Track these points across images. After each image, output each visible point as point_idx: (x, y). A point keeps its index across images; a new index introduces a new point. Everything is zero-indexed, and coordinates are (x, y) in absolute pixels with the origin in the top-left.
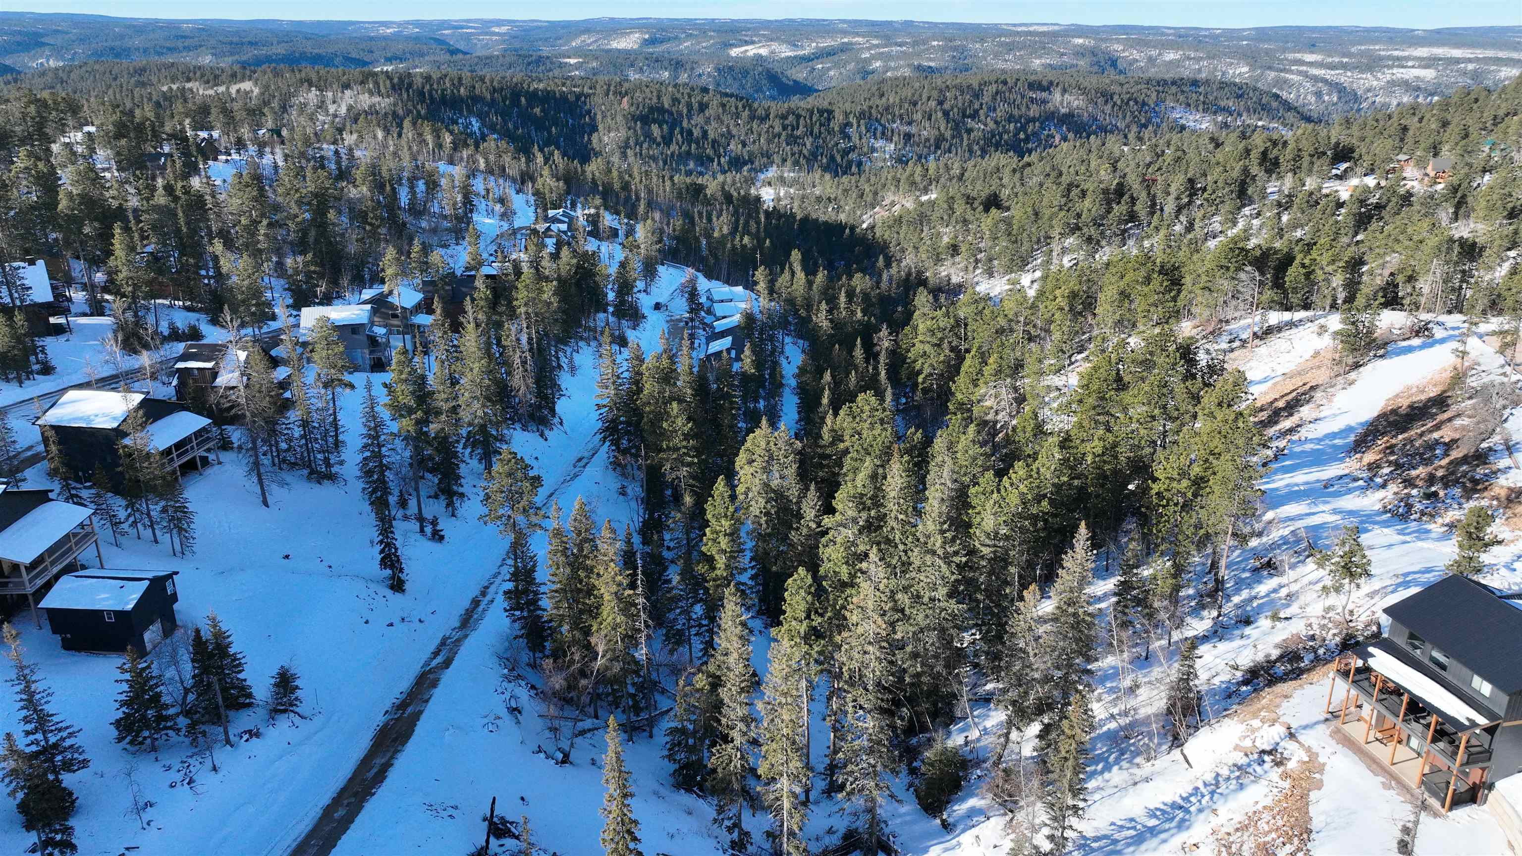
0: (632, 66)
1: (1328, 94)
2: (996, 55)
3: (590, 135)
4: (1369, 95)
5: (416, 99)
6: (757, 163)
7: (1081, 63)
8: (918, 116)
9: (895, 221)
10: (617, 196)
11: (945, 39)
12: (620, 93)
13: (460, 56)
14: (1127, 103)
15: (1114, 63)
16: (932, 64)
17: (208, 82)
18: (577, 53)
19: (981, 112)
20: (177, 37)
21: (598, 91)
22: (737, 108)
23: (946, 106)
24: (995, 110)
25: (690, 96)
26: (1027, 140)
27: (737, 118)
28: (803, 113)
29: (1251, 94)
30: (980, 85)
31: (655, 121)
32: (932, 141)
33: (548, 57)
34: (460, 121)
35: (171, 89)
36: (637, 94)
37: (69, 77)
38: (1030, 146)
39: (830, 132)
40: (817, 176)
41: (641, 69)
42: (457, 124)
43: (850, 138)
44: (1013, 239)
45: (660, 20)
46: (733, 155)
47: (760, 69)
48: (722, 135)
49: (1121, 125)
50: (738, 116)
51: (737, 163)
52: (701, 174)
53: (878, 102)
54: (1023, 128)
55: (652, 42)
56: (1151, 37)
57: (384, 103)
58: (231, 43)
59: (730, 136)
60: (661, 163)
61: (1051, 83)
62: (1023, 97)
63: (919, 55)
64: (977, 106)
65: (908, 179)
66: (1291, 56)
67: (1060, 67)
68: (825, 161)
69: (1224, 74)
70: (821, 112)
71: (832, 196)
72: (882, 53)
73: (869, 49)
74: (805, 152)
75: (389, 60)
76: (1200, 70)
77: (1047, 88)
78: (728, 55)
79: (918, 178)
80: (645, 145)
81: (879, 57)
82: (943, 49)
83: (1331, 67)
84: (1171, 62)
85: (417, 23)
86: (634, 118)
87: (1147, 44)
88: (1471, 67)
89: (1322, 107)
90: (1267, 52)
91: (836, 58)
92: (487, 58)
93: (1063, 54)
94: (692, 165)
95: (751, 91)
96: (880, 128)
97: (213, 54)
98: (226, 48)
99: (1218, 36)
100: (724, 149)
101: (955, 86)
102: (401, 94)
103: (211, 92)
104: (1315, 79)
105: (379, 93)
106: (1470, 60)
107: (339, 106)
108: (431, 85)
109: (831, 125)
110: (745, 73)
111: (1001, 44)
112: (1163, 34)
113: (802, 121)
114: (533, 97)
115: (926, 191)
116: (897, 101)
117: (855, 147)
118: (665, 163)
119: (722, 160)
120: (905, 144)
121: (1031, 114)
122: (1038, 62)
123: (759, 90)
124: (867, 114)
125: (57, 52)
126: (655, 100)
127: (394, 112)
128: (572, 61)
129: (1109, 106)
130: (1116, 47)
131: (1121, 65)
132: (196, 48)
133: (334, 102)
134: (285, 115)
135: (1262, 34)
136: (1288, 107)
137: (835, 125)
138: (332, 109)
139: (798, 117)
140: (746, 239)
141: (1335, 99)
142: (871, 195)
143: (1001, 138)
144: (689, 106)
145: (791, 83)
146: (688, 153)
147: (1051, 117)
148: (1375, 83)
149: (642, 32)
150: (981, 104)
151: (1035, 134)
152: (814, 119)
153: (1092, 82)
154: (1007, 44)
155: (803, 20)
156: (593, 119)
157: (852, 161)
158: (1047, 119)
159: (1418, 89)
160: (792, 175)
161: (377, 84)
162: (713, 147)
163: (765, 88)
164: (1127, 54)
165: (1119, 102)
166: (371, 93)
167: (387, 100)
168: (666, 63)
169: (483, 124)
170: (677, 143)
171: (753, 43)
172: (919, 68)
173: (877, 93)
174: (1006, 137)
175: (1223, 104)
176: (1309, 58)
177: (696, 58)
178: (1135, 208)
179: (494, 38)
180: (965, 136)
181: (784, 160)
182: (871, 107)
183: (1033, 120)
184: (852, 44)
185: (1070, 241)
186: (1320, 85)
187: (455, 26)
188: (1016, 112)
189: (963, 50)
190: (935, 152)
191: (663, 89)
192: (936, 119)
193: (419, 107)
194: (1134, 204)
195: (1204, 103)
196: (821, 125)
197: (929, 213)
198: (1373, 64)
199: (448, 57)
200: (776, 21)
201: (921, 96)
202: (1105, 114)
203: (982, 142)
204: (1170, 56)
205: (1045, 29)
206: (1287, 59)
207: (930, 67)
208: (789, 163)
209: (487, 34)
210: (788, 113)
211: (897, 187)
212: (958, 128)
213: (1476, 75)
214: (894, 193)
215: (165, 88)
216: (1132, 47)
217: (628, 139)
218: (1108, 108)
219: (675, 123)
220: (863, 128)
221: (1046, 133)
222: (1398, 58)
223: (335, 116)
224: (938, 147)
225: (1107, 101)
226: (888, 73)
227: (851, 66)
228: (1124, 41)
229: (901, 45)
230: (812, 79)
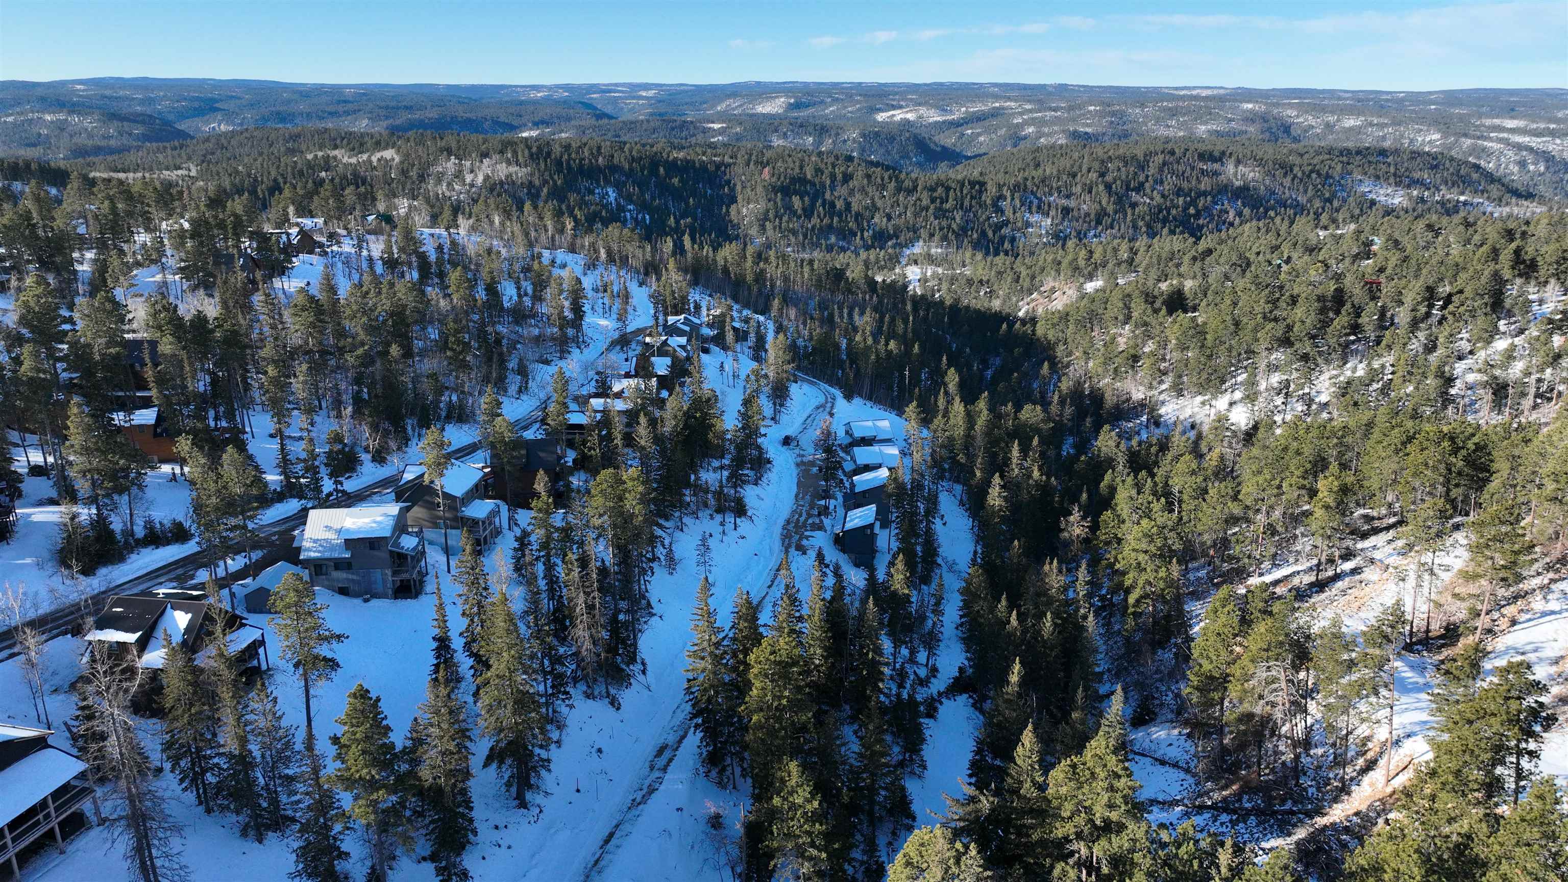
0: (776, 131)
1: (1533, 163)
2: (1158, 121)
3: (728, 207)
5: (554, 168)
6: (902, 238)
7: (1252, 129)
8: (1077, 189)
9: (1061, 318)
10: (749, 288)
11: (1102, 103)
12: (762, 163)
13: (605, 121)
14: (1309, 176)
15: (1287, 129)
16: (1089, 130)
17: (353, 149)
18: (720, 117)
19: (1147, 185)
20: (339, 102)
21: (739, 160)
22: (882, 179)
23: (1109, 178)
24: (1162, 182)
25: (834, 166)
26: (1198, 215)
27: (883, 189)
28: (953, 185)
29: (1448, 164)
30: (1145, 155)
31: (796, 193)
32: (1092, 216)
33: (692, 122)
34: (597, 191)
35: (316, 156)
36: (779, 164)
37: (229, 142)
38: (1201, 222)
39: (982, 205)
40: (968, 254)
41: (785, 134)
42: (594, 194)
43: (1003, 212)
44: (1208, 352)
45: (806, 84)
46: (877, 229)
47: (907, 135)
48: (867, 208)
49: (1302, 199)
50: (883, 187)
51: (881, 238)
52: (843, 250)
53: (1034, 173)
54: (1193, 202)
55: (797, 106)
56: (1326, 102)
57: (520, 173)
58: (387, 107)
59: (874, 208)
60: (801, 237)
61: (1223, 153)
62: (1193, 168)
63: (1074, 120)
64: (1142, 178)
65: (1070, 264)
66: (1488, 122)
67: (1228, 134)
68: (975, 236)
69: (1412, 141)
70: (972, 184)
71: (985, 279)
72: (1036, 118)
73: (1021, 114)
74: (954, 226)
75: (536, 124)
76: (1384, 138)
77: (1219, 158)
78: (875, 120)
79: (1082, 263)
80: (785, 218)
81: (1032, 122)
82: (1101, 114)
83: (1537, 134)
84: (1351, 129)
85: (567, 87)
86: (775, 189)
87: (1323, 109)
89: (1527, 177)
90: (1461, 118)
91: (987, 123)
92: (632, 123)
93: (1231, 120)
94: (833, 239)
95: (897, 157)
96: (1036, 202)
97: (369, 119)
98: (383, 112)
99: (1402, 100)
100: (868, 222)
101: (1118, 157)
102: (538, 164)
103: (353, 160)
104: (1519, 147)
105: (518, 163)
107: (476, 176)
108: (569, 155)
109: (983, 198)
110: (892, 139)
111: (1164, 109)
112: (1340, 98)
113: (951, 193)
114: (673, 167)
115: (1091, 277)
116: (1055, 173)
117: (1008, 221)
118: (805, 236)
119: (866, 234)
120: (1063, 219)
121: (1202, 187)
122: (1204, 128)
123: (906, 156)
124: (1022, 187)
125: (229, 116)
126: (797, 170)
127: (531, 182)
128: (716, 126)
129: (1289, 178)
130: (1289, 112)
131: (1295, 132)
132: (355, 112)
133: (472, 171)
134: (423, 185)
135: (1452, 98)
136: (1491, 178)
137: (987, 198)
138: (469, 178)
139: (948, 189)
140: (892, 345)
141: (1542, 169)
142: (1028, 280)
143: (1169, 213)
144: (833, 177)
145: (939, 149)
146: (830, 226)
147: (1224, 190)
149: (787, 97)
150: (1147, 176)
151: (1206, 208)
152: (965, 192)
153: (1268, 151)
154: (1170, 109)
155: (952, 84)
156: (733, 189)
157: (1005, 237)
158: (1219, 192)
160: (939, 250)
161: (515, 153)
162: (856, 220)
163: (911, 154)
164: (1301, 120)
165: (1300, 175)
166: (509, 163)
167: (524, 170)
168: (811, 129)
169: (620, 194)
170: (819, 216)
171: (901, 107)
172: (1075, 135)
173: (1032, 164)
174: (1174, 212)
175: (1416, 175)
176: (1510, 124)
177: (841, 123)
178: (1360, 321)
179: (641, 102)
180: (1129, 211)
181: (932, 235)
182: (1026, 179)
183: (1205, 194)
184: (1004, 108)
185: (1278, 356)
186: (1525, 153)
187: (604, 90)
188: (1185, 185)
189: (1121, 114)
190: (1096, 228)
191: (806, 159)
192: (1097, 193)
193: (556, 177)
194: (1359, 316)
195: (1395, 175)
196: (972, 198)
197: (1100, 311)
199: (593, 122)
200: (925, 85)
201: (1080, 167)
202: (1286, 188)
203: (1147, 218)
204: (1350, 122)
205: (1209, 92)
206: (1484, 126)
207: (1086, 133)
208: (936, 238)
209: (633, 98)
210: (937, 184)
211: (1058, 272)
212: (1122, 202)
214: (1055, 279)
215: (310, 157)
216: (1307, 112)
217: (768, 211)
218: (1287, 181)
219: (817, 194)
220: (1017, 202)
221: (1218, 207)
223: (472, 185)
224: (1099, 222)
225: (1286, 173)
226: (1042, 140)
227: (1003, 132)
228: (1298, 106)
229: (1055, 110)
230: (962, 144)
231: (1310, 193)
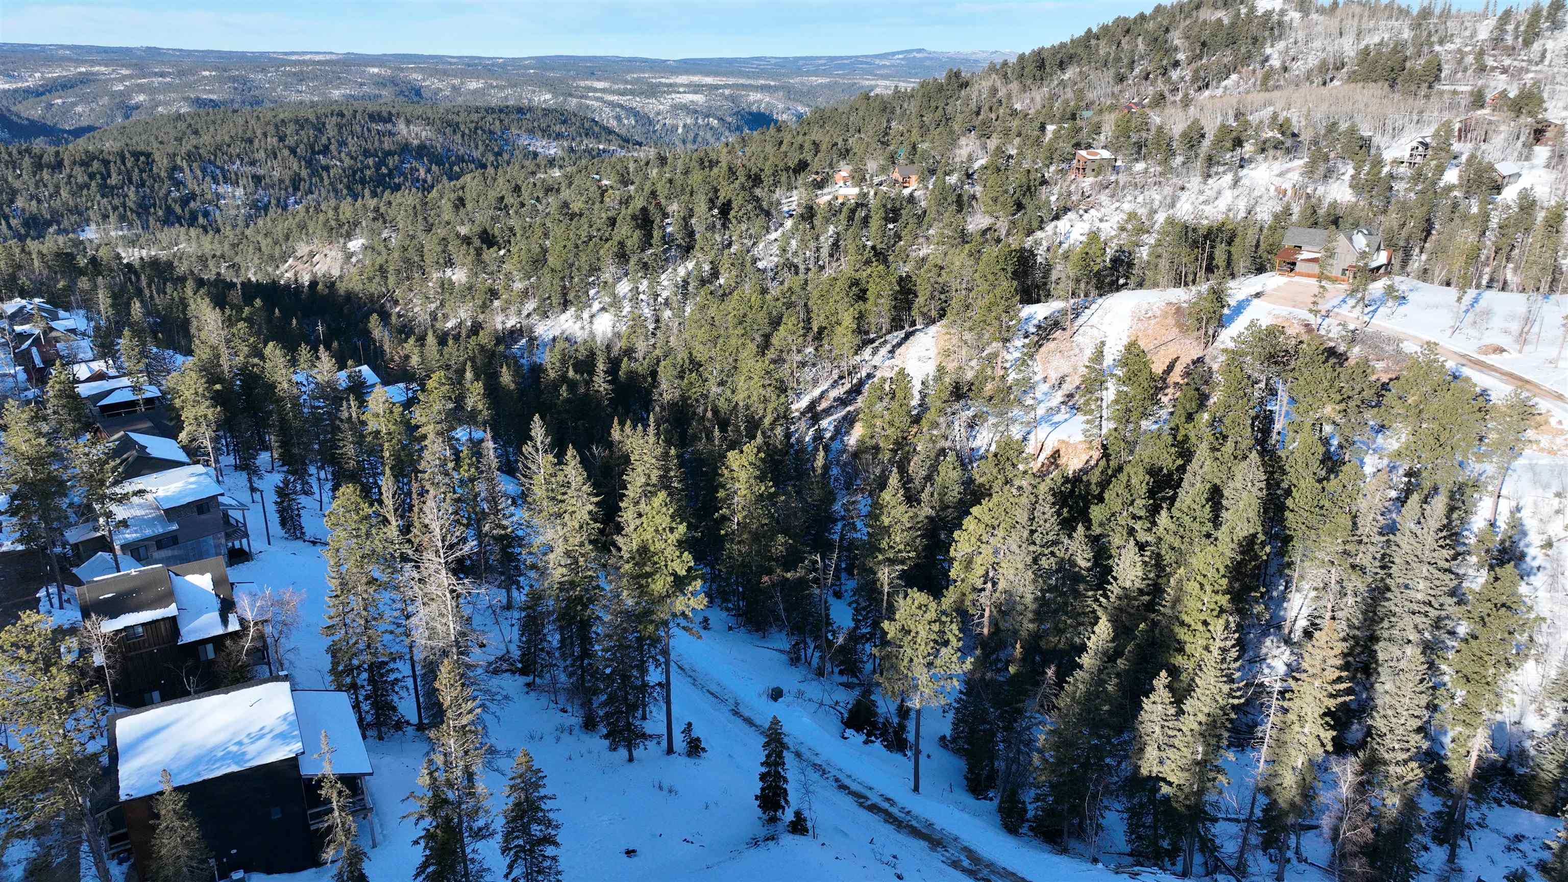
1: (626, 118)
2: (286, 87)
4: (660, 117)
7: (384, 93)
8: (260, 156)
11: (216, 68)
14: (475, 133)
15: (418, 92)
19: (332, 147)
22: (10, 154)
23: (290, 141)
24: (345, 144)
26: (390, 174)
27: (16, 166)
28: (111, 158)
29: (574, 120)
32: (287, 182)
38: (396, 181)
39: (157, 178)
40: (157, 231)
43: (184, 185)
46: (26, 214)
49: (476, 154)
50: (14, 164)
51: (36, 225)
54: (383, 162)
59: (13, 189)
62: (368, 130)
63: (190, 86)
64: (324, 140)
66: (581, 84)
67: (363, 98)
68: (160, 213)
69: (530, 100)
70: (135, 155)
72: (142, 85)
73: (120, 80)
74: (130, 204)
76: (506, 98)
77: (389, 119)
81: (138, 90)
82: (220, 80)
83: (623, 93)
84: (475, 91)
87: (445, 73)
88: (727, 92)
90: (559, 80)
91: (77, 91)
93: (362, 84)
96: (218, 171)
99: (504, 65)
100: (9, 207)
101: (291, 120)
104: (612, 105)
106: (726, 86)
109: (154, 170)
111: (289, 74)
113: (112, 168)
117: (194, 194)
120: (256, 188)
121: (386, 146)
124: (197, 156)
129: (459, 136)
130: (415, 76)
131: (426, 94)
135: (542, 64)
137: (159, 170)
139: (106, 163)
141: (633, 122)
143: (363, 174)
145: (26, 122)
147: (407, 150)
148: (661, 107)
150: (329, 139)
151: (396, 167)
154: (295, 74)
157: (196, 211)
158: (403, 151)
159: (696, 112)
160: (121, 233)
164: (428, 83)
165: (467, 131)
172: (199, 102)
174: (368, 173)
176: (600, 85)
180: (325, 174)
181: (105, 217)
183: (390, 153)
184: (93, 74)
186: (617, 109)
188: (369, 146)
189: (243, 80)
190: (294, 194)
192: (284, 158)
195: (540, 129)
196: (142, 171)
198: (653, 91)
201: (249, 132)
202: (459, 145)
203: (344, 180)
204: (473, 85)
205: (321, 58)
206: (580, 87)
207: (211, 100)
208: (113, 218)
210: (87, 159)
212: (313, 166)
213: (733, 99)
214: (308, 242)
216: (431, 76)
220: (198, 173)
221: (408, 166)
222: (671, 85)
224: (296, 189)
225: (454, 131)
226: (160, 109)
227: (105, 100)
228: (422, 70)
229: (162, 75)
230: (53, 117)
231: (481, 148)
